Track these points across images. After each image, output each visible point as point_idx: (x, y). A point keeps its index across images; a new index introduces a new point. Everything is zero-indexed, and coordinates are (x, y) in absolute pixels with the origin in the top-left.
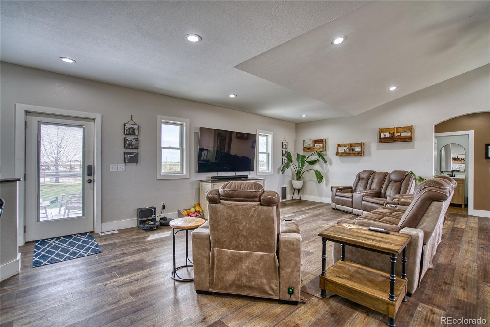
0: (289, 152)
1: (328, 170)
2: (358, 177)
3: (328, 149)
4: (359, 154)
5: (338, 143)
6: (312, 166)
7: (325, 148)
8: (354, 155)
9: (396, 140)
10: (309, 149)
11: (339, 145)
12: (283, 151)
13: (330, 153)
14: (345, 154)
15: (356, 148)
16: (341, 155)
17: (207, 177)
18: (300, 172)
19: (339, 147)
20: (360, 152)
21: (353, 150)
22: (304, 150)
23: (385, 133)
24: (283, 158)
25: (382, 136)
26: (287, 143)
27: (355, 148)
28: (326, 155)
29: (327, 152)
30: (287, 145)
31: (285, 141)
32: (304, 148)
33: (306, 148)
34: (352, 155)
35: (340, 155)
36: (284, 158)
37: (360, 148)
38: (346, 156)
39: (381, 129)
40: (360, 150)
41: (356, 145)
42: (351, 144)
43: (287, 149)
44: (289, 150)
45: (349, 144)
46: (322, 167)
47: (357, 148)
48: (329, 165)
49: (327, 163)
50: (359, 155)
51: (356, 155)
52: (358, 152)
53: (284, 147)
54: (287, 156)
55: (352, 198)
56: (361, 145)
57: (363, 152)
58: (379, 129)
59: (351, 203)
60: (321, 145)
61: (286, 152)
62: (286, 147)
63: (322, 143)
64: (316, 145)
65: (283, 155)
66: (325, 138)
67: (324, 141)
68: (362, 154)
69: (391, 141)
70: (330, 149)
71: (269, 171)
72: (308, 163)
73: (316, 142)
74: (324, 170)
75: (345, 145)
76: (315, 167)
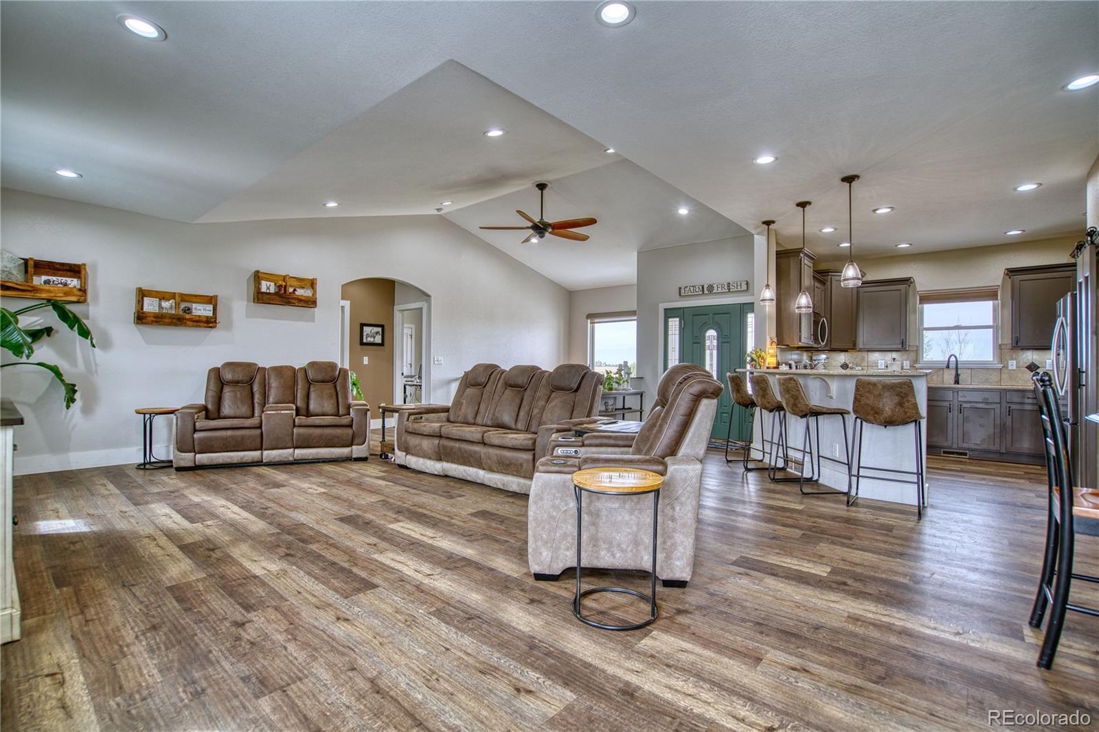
1: (96, 365)
2: (212, 381)
3: (97, 298)
4: (210, 323)
5: (138, 287)
7: (82, 295)
8: (195, 324)
9: (292, 301)
10: (8, 288)
11: (142, 294)
13: (107, 311)
14: (167, 320)
15: (199, 308)
16: (156, 322)
19: (143, 299)
20: (211, 318)
21: (188, 310)
23: (268, 283)
25: (263, 289)
27: (194, 306)
28: (90, 317)
29: (91, 308)
34: (188, 323)
35: (153, 321)
37: (210, 307)
38: (170, 324)
39: (261, 273)
40: (212, 312)
41: (194, 299)
42: (181, 295)
45: (176, 294)
47: (202, 308)
48: (96, 349)
50: (211, 325)
51: (201, 324)
52: (207, 317)
55: (260, 427)
56: (212, 300)
57: (217, 319)
58: (256, 272)
59: (259, 440)
60: (74, 283)
63: (76, 277)
64: (41, 278)
67: (85, 272)
68: (216, 324)
69: (282, 301)
73: (39, 266)
74: (73, 362)
75: (162, 296)
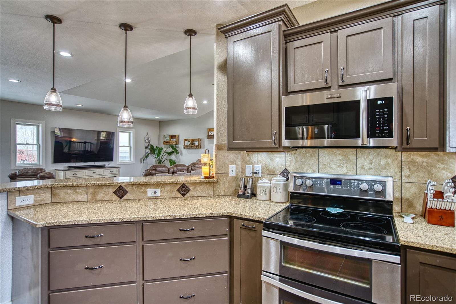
0: (152, 145)
3: (180, 143)
4: (197, 147)
5: (185, 139)
6: (170, 156)
7: (178, 142)
8: (194, 148)
10: (167, 143)
11: (186, 140)
12: (145, 144)
13: (181, 145)
17: (64, 167)
18: (161, 161)
19: (186, 142)
21: (194, 144)
22: (164, 143)
23: (211, 132)
24: (145, 150)
25: (210, 134)
26: (149, 138)
27: (195, 142)
28: (179, 148)
29: (179, 145)
30: (149, 139)
31: (147, 136)
32: (164, 142)
33: (165, 142)
35: (187, 148)
36: (147, 150)
37: (198, 143)
38: (190, 148)
39: (210, 129)
41: (195, 140)
42: (193, 139)
43: (150, 143)
44: (151, 143)
45: (191, 139)
46: (176, 157)
48: (180, 155)
49: (180, 154)
52: (197, 145)
53: (147, 141)
54: (150, 148)
56: (198, 140)
57: (199, 146)
58: (208, 129)
60: (175, 140)
61: (149, 145)
62: (148, 141)
63: (175, 138)
64: (172, 139)
65: (146, 148)
66: (178, 134)
67: (177, 137)
68: (199, 147)
70: (181, 143)
71: (131, 161)
72: (167, 154)
73: (172, 137)
74: (177, 159)
75: (189, 140)
76: (172, 157)
